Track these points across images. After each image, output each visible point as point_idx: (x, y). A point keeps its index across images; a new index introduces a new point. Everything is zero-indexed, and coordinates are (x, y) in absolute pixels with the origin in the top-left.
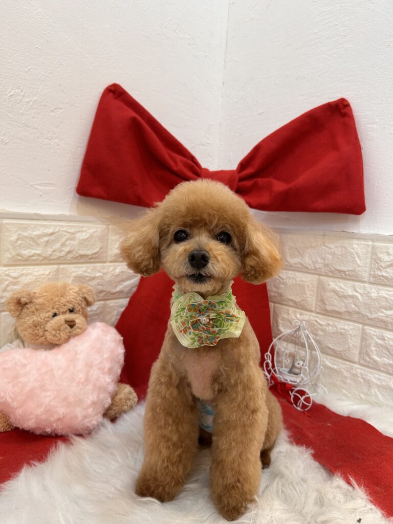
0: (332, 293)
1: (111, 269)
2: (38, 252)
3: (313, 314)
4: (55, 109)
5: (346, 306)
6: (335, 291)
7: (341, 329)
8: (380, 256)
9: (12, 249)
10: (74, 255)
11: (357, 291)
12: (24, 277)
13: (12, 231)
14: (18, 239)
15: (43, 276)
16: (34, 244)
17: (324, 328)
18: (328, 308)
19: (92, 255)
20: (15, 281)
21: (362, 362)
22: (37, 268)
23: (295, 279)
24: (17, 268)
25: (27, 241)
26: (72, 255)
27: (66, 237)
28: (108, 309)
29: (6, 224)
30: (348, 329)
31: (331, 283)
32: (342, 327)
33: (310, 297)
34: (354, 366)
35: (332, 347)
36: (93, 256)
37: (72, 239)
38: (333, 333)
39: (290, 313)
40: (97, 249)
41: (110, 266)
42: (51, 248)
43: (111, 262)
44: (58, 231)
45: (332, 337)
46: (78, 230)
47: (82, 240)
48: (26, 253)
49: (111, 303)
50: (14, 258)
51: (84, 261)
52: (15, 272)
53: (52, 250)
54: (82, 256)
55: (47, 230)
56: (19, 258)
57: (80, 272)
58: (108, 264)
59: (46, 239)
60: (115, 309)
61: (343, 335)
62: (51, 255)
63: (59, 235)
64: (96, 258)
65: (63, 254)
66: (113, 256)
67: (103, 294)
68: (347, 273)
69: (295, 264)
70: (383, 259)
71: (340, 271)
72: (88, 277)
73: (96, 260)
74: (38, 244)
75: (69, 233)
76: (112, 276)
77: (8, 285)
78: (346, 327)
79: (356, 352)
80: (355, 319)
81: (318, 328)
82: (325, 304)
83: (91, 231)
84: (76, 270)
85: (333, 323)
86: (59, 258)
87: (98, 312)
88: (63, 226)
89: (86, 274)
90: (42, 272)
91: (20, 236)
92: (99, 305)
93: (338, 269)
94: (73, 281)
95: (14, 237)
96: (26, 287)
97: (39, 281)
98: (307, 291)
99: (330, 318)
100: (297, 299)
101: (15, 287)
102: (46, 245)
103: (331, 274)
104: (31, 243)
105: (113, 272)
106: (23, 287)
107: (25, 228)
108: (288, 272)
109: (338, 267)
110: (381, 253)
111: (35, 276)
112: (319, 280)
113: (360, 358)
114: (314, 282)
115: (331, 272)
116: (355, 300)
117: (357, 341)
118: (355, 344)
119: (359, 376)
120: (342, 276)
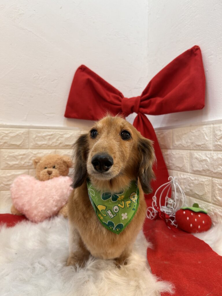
0: (196, 160)
2: (45, 143)
3: (189, 174)
5: (203, 167)
6: (196, 158)
8: (217, 132)
9: (34, 141)
10: (63, 145)
11: (207, 157)
12: (39, 154)
13: (33, 134)
16: (43, 139)
17: (193, 182)
18: (195, 169)
20: (35, 155)
21: (213, 201)
22: (45, 150)
23: (179, 154)
24: (36, 150)
25: (40, 138)
27: (58, 137)
29: (31, 131)
31: (195, 154)
32: (201, 180)
33: (186, 163)
34: (209, 205)
35: (198, 193)
37: (62, 137)
38: (198, 184)
39: (178, 175)
44: (55, 134)
45: (197, 187)
46: (65, 133)
47: (67, 138)
48: (40, 143)
50: (34, 146)
51: (68, 148)
52: (35, 152)
53: (52, 142)
54: (67, 145)
55: (49, 133)
56: (37, 145)
57: (66, 153)
59: (49, 137)
61: (201, 185)
63: (55, 136)
65: (57, 144)
68: (202, 146)
69: (179, 145)
70: (218, 134)
71: (199, 146)
74: (45, 140)
75: (60, 134)
78: (204, 180)
79: (210, 195)
80: (208, 174)
81: (191, 182)
82: (193, 167)
83: (71, 134)
84: (64, 152)
85: (197, 178)
86: (55, 146)
88: (57, 131)
90: (47, 152)
91: (37, 136)
93: (198, 144)
98: (185, 161)
99: (196, 175)
100: (181, 166)
102: (49, 140)
107: (39, 133)
108: (176, 150)
110: (217, 131)
111: (44, 154)
112: (190, 153)
113: (212, 199)
114: (188, 155)
115: (195, 147)
116: (206, 162)
117: (209, 188)
118: (209, 190)
119: (212, 211)
120: (200, 148)
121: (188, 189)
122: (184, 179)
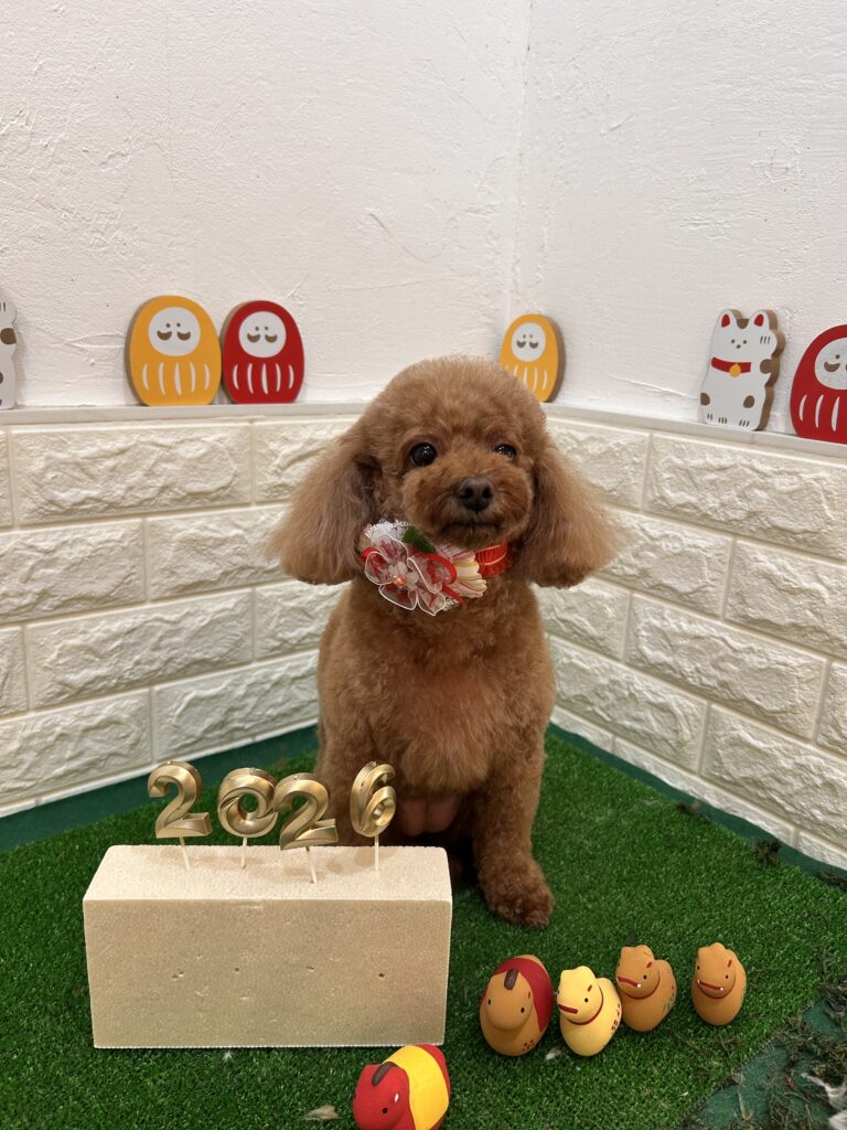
0: (764, 581)
1: (263, 518)
2: (94, 493)
3: (719, 623)
4: (110, 157)
5: (793, 613)
6: (768, 577)
7: (778, 663)
9: (37, 490)
10: (176, 493)
11: (820, 581)
12: (67, 549)
13: (31, 451)
14: (47, 469)
15: (110, 545)
16: (84, 476)
17: (740, 656)
18: (753, 613)
19: (218, 490)
20: (47, 557)
21: (821, 739)
22: (95, 527)
23: (680, 539)
24: (52, 529)
25: (67, 471)
26: (171, 495)
27: (155, 457)
28: (260, 605)
29: (18, 436)
30: (795, 664)
31: (761, 557)
32: (781, 658)
33: (712, 583)
34: (804, 749)
35: (757, 702)
36: (220, 492)
37: (168, 460)
38: (761, 670)
39: (666, 616)
40: (229, 478)
41: (261, 512)
42: (123, 483)
43: (260, 503)
44: (135, 446)
45: (756, 679)
46: (182, 438)
47: (190, 460)
48: (67, 496)
49: (266, 591)
50: (41, 510)
51: (199, 506)
52: (47, 538)
53: (123, 486)
54: (195, 495)
55: (111, 443)
56: (54, 508)
57: (192, 531)
58: (254, 508)
59: (110, 463)
60: (275, 603)
61: (777, 676)
62: (123, 498)
63: (138, 454)
64: (228, 496)
65: (150, 493)
66: (265, 491)
67: (247, 573)
68: (801, 536)
69: (683, 506)
71: (782, 530)
72: (210, 538)
73: (226, 502)
74: (92, 477)
75: (162, 446)
76: (265, 534)
77: (33, 568)
78: (791, 661)
79: (811, 717)
80: (811, 644)
81: (728, 656)
82: (743, 602)
83: (211, 439)
84: (181, 526)
85: (760, 648)
86: (141, 504)
87: (238, 611)
88: (147, 432)
89: (207, 534)
90: (107, 536)
91: (51, 461)
92: (241, 598)
93: (781, 525)
94: (178, 549)
95: (38, 465)
96: (75, 568)
97: (101, 555)
98: (706, 571)
99: (755, 636)
100: (684, 587)
101: (49, 571)
102: (111, 477)
103: (762, 536)
104: (76, 474)
105: (267, 526)
106: (67, 569)
107: (61, 444)
108: (665, 522)
109: (780, 522)
111: (90, 544)
112: (735, 547)
113: (818, 731)
114: (721, 552)
115: (766, 531)
116: (815, 600)
117: (813, 693)
118: (808, 700)
119: (814, 771)
120: (789, 542)
121: (709, 677)
122: (697, 638)
